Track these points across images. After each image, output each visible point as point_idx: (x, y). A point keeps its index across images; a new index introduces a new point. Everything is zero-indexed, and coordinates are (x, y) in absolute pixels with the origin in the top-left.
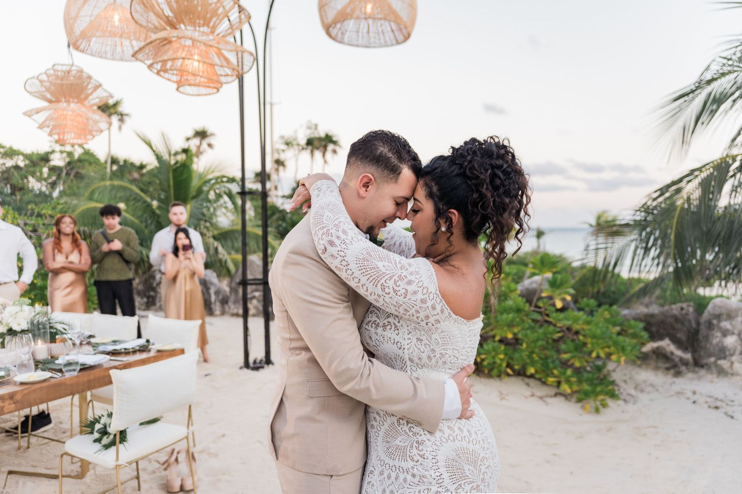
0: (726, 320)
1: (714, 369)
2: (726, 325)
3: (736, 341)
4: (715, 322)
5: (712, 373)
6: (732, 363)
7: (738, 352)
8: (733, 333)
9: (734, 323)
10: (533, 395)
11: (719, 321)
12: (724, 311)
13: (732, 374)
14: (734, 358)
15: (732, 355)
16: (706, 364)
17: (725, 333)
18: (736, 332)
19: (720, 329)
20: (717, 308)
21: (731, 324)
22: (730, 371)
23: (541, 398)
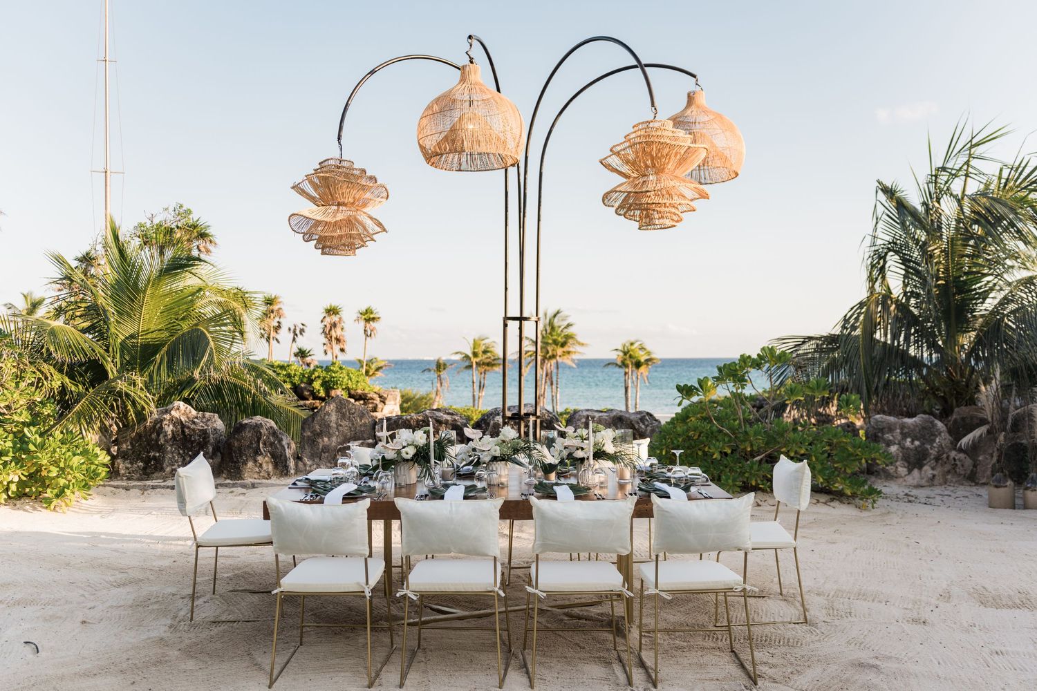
0: (888, 433)
1: (882, 473)
2: (888, 436)
3: (898, 450)
4: (880, 434)
5: (881, 479)
6: (897, 468)
7: (900, 458)
8: (895, 444)
9: (894, 434)
10: (818, 501)
11: (883, 434)
12: (885, 425)
13: (896, 478)
14: (898, 463)
15: (896, 461)
16: (876, 471)
17: (889, 444)
18: (897, 442)
19: (884, 440)
20: (880, 423)
21: (892, 436)
22: (895, 475)
23: (825, 503)
